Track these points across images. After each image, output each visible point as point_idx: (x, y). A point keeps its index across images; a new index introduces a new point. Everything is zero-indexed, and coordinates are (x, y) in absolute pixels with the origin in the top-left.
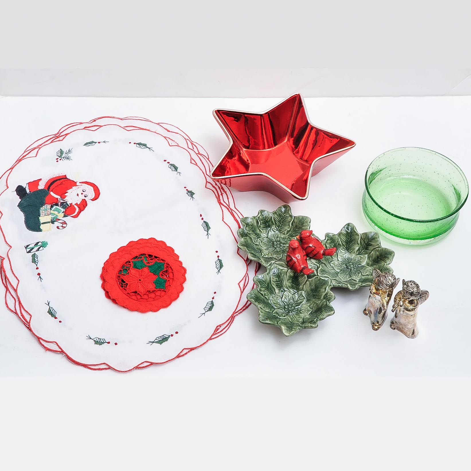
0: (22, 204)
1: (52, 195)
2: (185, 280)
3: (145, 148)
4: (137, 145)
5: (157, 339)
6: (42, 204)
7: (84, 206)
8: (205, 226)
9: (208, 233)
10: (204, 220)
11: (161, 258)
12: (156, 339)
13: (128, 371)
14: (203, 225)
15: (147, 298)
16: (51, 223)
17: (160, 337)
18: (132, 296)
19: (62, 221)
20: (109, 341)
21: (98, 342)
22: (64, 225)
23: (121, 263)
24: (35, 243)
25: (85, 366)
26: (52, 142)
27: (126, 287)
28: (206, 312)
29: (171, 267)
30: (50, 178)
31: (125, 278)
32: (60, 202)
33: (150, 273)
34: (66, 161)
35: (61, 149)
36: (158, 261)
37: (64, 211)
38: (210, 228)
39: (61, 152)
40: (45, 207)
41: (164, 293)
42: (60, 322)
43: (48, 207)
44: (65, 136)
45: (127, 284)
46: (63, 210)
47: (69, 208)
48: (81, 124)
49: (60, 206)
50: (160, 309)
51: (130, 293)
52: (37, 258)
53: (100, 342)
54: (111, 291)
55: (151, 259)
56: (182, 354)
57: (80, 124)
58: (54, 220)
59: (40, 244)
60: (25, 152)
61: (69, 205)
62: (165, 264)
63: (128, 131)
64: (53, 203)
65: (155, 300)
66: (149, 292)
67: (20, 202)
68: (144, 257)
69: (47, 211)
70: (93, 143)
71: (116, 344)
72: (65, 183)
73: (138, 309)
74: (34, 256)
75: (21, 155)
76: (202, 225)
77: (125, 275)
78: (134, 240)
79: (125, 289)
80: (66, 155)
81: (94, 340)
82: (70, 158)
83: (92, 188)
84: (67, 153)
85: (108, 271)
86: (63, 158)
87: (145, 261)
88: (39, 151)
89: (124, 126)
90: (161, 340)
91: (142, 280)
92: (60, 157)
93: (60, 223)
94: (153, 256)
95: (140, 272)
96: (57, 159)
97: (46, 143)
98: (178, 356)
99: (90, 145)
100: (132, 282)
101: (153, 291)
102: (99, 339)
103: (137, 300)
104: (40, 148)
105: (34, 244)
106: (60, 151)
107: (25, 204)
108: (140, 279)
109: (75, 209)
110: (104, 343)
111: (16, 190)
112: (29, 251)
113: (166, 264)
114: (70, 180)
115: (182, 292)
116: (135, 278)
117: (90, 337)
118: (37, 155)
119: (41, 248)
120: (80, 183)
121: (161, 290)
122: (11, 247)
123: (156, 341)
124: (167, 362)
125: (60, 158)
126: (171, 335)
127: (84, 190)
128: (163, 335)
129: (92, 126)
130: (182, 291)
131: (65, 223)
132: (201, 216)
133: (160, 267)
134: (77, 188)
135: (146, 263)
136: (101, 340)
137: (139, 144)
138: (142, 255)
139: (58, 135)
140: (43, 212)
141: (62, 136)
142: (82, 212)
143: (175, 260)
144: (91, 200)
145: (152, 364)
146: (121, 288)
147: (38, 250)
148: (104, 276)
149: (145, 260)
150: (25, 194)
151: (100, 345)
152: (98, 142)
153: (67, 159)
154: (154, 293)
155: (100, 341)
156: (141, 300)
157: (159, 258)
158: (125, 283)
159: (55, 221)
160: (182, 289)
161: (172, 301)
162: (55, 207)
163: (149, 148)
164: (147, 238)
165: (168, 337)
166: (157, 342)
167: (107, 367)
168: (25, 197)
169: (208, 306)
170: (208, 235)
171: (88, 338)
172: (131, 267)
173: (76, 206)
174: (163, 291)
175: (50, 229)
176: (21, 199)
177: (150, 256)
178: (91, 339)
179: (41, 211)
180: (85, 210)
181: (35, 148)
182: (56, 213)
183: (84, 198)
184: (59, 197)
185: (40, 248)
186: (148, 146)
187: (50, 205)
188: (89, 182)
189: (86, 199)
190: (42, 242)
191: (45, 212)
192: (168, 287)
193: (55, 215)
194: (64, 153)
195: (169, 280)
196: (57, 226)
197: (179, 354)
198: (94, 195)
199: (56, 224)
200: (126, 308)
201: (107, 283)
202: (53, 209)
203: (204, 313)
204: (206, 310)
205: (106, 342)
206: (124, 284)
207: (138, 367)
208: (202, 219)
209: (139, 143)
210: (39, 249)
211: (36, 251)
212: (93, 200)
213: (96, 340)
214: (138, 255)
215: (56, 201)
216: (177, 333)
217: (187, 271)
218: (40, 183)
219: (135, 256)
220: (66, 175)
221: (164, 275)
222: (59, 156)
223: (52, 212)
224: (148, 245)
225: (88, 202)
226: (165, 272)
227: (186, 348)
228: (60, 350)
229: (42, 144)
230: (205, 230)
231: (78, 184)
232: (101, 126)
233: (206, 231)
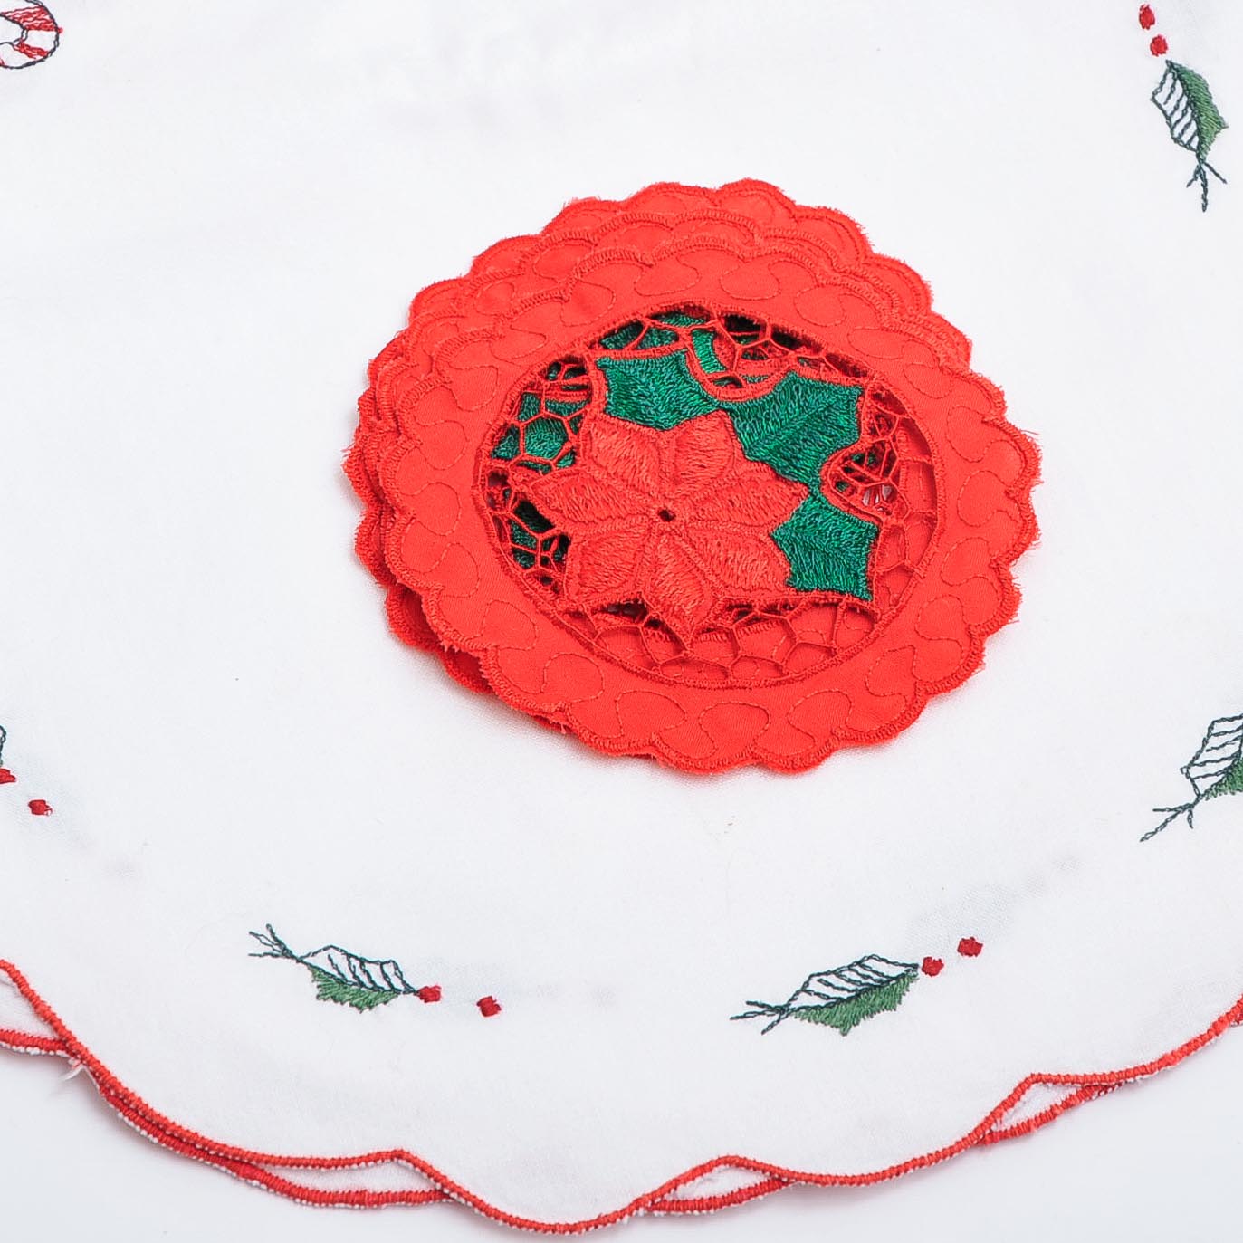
2: (1025, 531)
5: (815, 986)
8: (1183, 104)
9: (1201, 161)
10: (1169, 56)
11: (831, 350)
12: (805, 988)
13: (587, 1225)
14: (1160, 98)
15: (726, 663)
17: (838, 973)
18: (607, 633)
20: (431, 985)
21: (342, 981)
22: (39, 39)
23: (505, 366)
25: (242, 1165)
27: (560, 563)
28: (1199, 796)
29: (909, 426)
31: (548, 495)
33: (745, 467)
36: (807, 370)
38: (1221, 125)
41: (856, 625)
42: (38, 807)
45: (564, 541)
50: (832, 751)
51: (594, 612)
53: (362, 984)
54: (438, 585)
55: (744, 355)
56: (1011, 1119)
62: (868, 401)
65: (788, 681)
66: (741, 614)
68: (691, 334)
71: (488, 1007)
73: (652, 744)
76: (1153, 99)
77: (548, 468)
78: (605, 196)
79: (545, 580)
81: (310, 966)
85: (412, 432)
87: (706, 359)
90: (845, 995)
91: (684, 514)
94: (769, 331)
95: (668, 455)
98: (985, 1136)
100: (603, 528)
101: (771, 609)
102: (355, 963)
103: (648, 670)
108: (670, 506)
110: (397, 992)
113: (876, 397)
115: (1006, 628)
116: (630, 493)
117: (280, 943)
121: (835, 606)
123: (805, 1000)
124: (897, 1171)
126: (927, 960)
128: (859, 963)
130: (1005, 623)
131: (39, 17)
132: (1147, 18)
133: (821, 419)
135: (712, 380)
136: (367, 966)
138: (672, 313)
143: (941, 369)
145: (777, 1181)
146: (517, 570)
148: (379, 467)
149: (699, 353)
151: (360, 1009)
154: (783, 623)
155: (364, 979)
156: (674, 672)
157: (817, 348)
158: (549, 533)
160: (1005, 604)
161: (927, 693)
164: (713, 178)
165: (896, 978)
166: (811, 1013)
167: (418, 1184)
169: (1217, 755)
170: (1205, 186)
171: (269, 950)
172: (594, 410)
174: (851, 609)
177: (740, 324)
178: (287, 953)
192: (888, 582)
195: (896, 531)
197: (995, 1115)
200: (557, 727)
201: (403, 520)
203: (1190, 807)
204: (1204, 785)
205: (409, 989)
206: (540, 538)
207: (669, 1197)
208: (1159, 46)
213: (328, 969)
214: (646, 313)
216: (970, 948)
217: (1043, 466)
219: (623, 321)
221: (860, 486)
224: (723, 233)
226: (860, 462)
227: (1045, 1071)
228: (42, 1030)
230: (1177, 140)
233: (1187, 146)
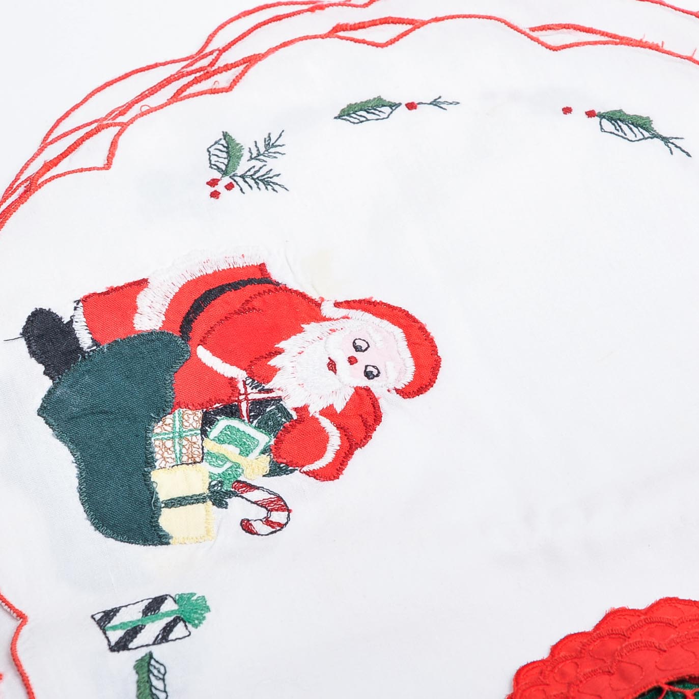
0: (60, 401)
1: (204, 360)
3: (645, 138)
4: (604, 121)
6: (161, 410)
7: (365, 423)
16: (209, 503)
19: (267, 496)
22: (278, 517)
24: (146, 603)
26: (177, 97)
30: (190, 279)
32: (246, 399)
34: (258, 196)
35: (225, 135)
37: (272, 443)
39: (230, 147)
40: (177, 423)
43: (191, 421)
44: (242, 68)
46: (264, 439)
47: (295, 432)
48: (317, 11)
49: (249, 417)
52: (163, 680)
57: (312, 10)
58: (225, 488)
59: (168, 606)
60: (45, 143)
61: (295, 417)
63: (555, 49)
64: (211, 402)
67: (50, 392)
69: (185, 442)
70: (383, 109)
72: (264, 302)
74: (145, 666)
75: (32, 159)
80: (254, 162)
82: (274, 180)
83: (398, 333)
84: (259, 155)
86: (243, 177)
88: (122, 141)
89: (533, 26)
92: (225, 173)
93: (255, 503)
96: (213, 183)
97: (153, 101)
99: (369, 116)
104: (124, 126)
105: (142, 606)
106: (223, 142)
107: (76, 403)
109: (324, 439)
111: (27, 333)
112: (121, 638)
114: (285, 289)
118: (115, 161)
119: (179, 629)
120: (337, 305)
122: (21, 617)
125: (227, 180)
127: (358, 343)
129: (373, 23)
131: (277, 503)
134: (327, 329)
137: (615, 117)
139: (204, 62)
140: (169, 444)
141: (227, 68)
142: (358, 453)
144: (398, 391)
147: (164, 636)
150: (71, 352)
152: (404, 102)
153: (261, 184)
159: (230, 494)
162: (223, 423)
163: (666, 140)
168: (75, 370)
173: (325, 423)
175: (208, 532)
176: (51, 378)
179: (156, 442)
180: (371, 442)
181: (100, 126)
182: (231, 451)
183: (364, 382)
184: (240, 374)
185: (175, 629)
186: (659, 126)
187: (200, 414)
188: (381, 303)
189: (375, 386)
190: (181, 596)
191: (177, 447)
193: (228, 465)
194: (246, 155)
196: (243, 521)
198: (413, 369)
199: (238, 508)
202: (214, 432)
209: (614, 112)
210: (171, 631)
211: (154, 644)
212: (410, 391)
214: (664, 681)
215: (225, 393)
218: (143, 300)
219: (650, 687)
220: (263, 265)
222: (223, 167)
223: (210, 445)
225: (382, 403)
229: (129, 106)
231: (327, 309)
232: (416, 24)
